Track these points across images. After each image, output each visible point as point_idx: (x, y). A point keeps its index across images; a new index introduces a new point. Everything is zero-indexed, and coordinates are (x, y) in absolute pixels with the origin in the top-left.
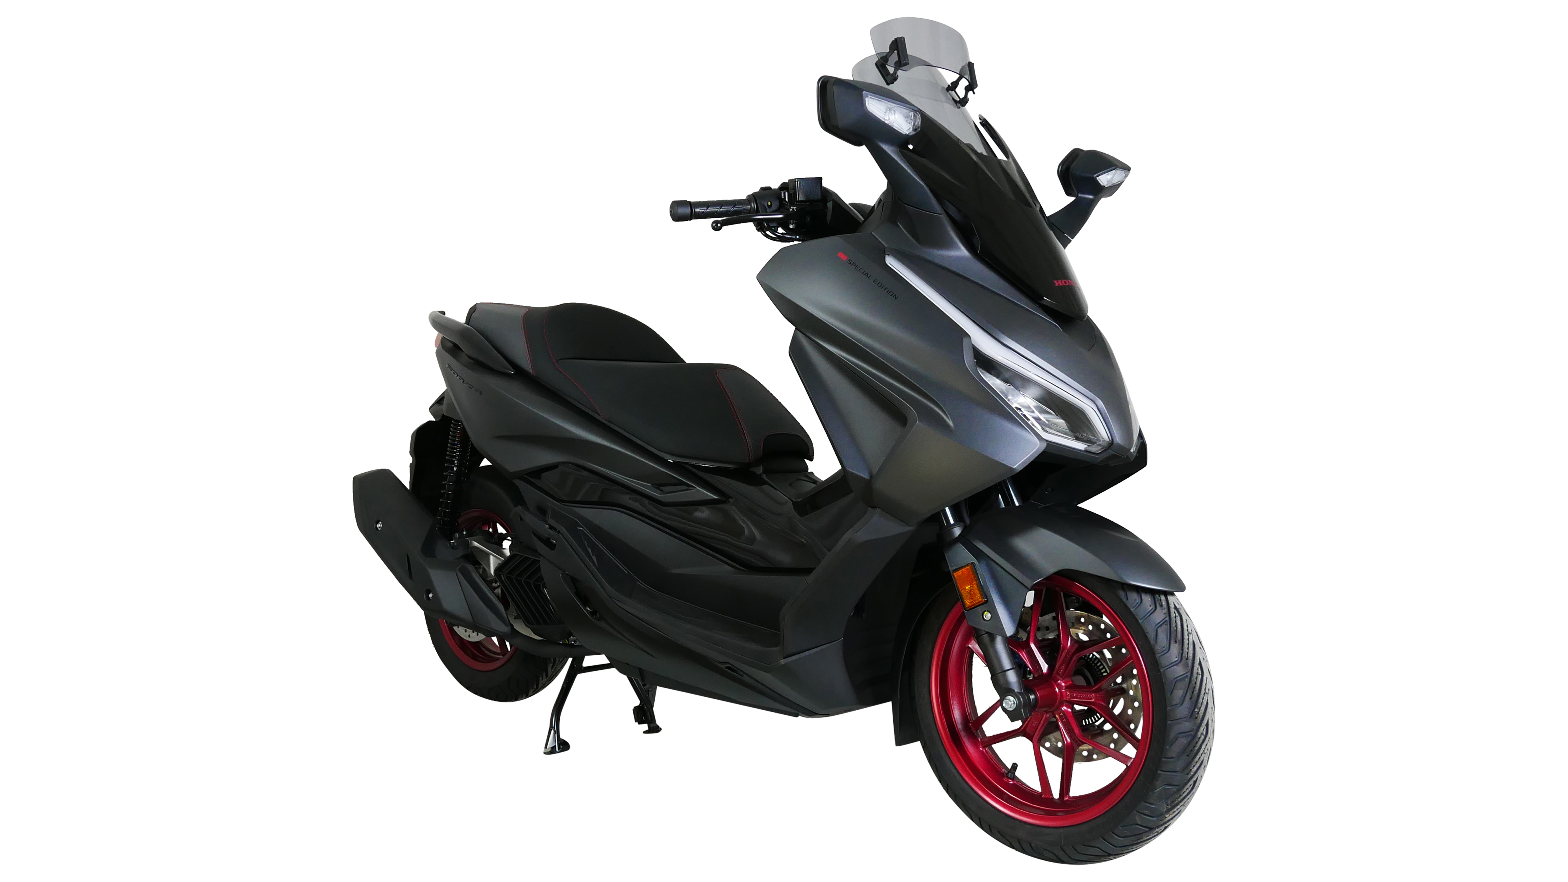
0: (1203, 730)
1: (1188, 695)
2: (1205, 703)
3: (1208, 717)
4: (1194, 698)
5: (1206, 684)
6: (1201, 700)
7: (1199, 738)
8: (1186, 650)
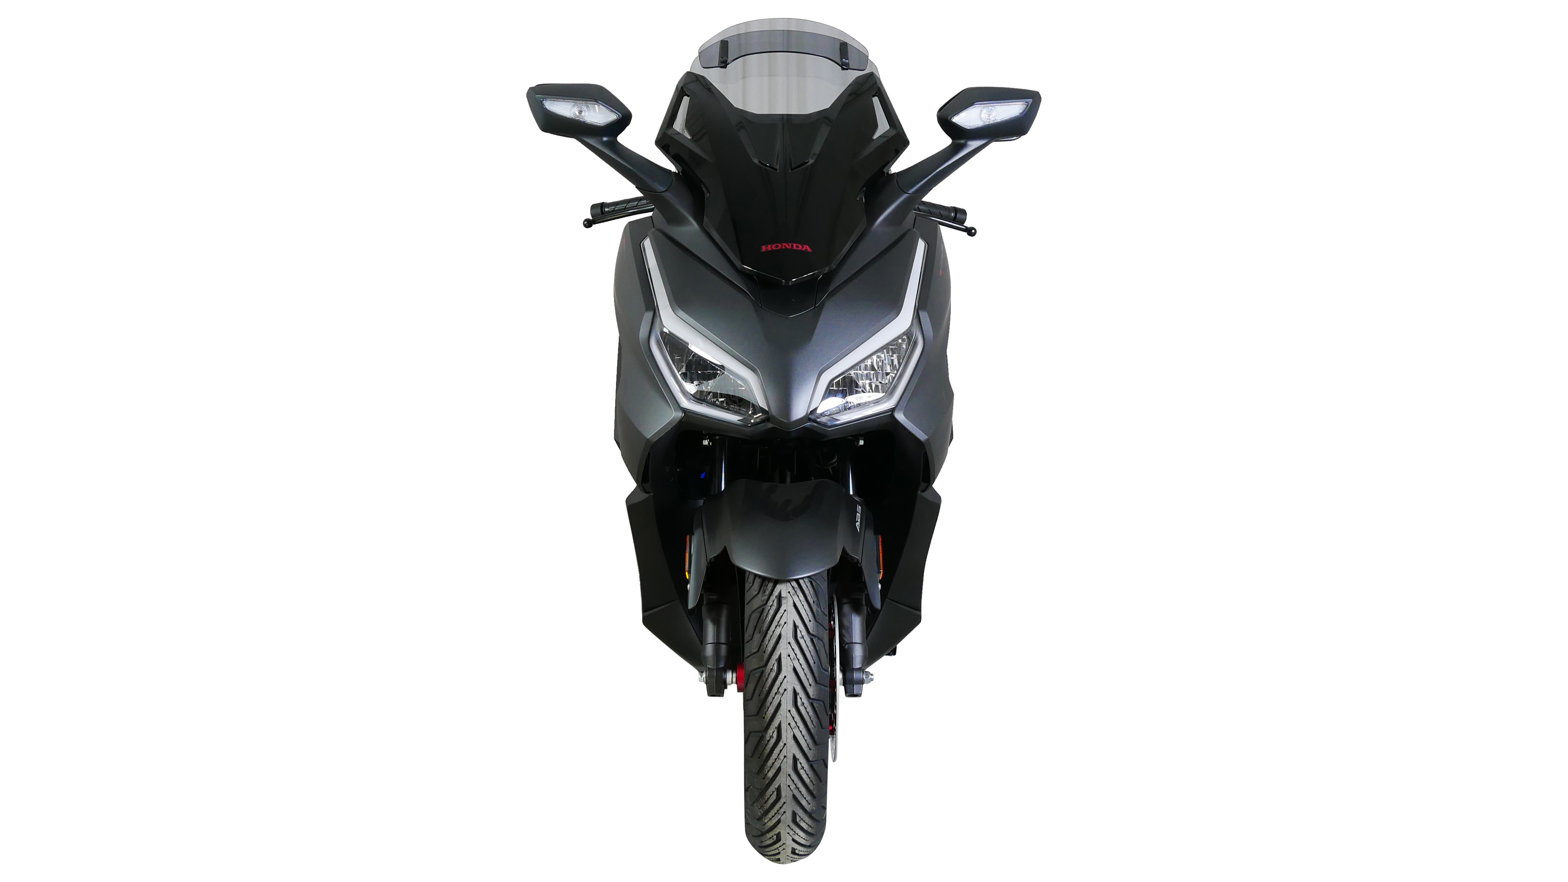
0: (773, 732)
1: (757, 692)
2: (775, 703)
3: (780, 720)
4: (763, 696)
5: (781, 683)
6: (770, 699)
7: (769, 741)
8: (766, 642)
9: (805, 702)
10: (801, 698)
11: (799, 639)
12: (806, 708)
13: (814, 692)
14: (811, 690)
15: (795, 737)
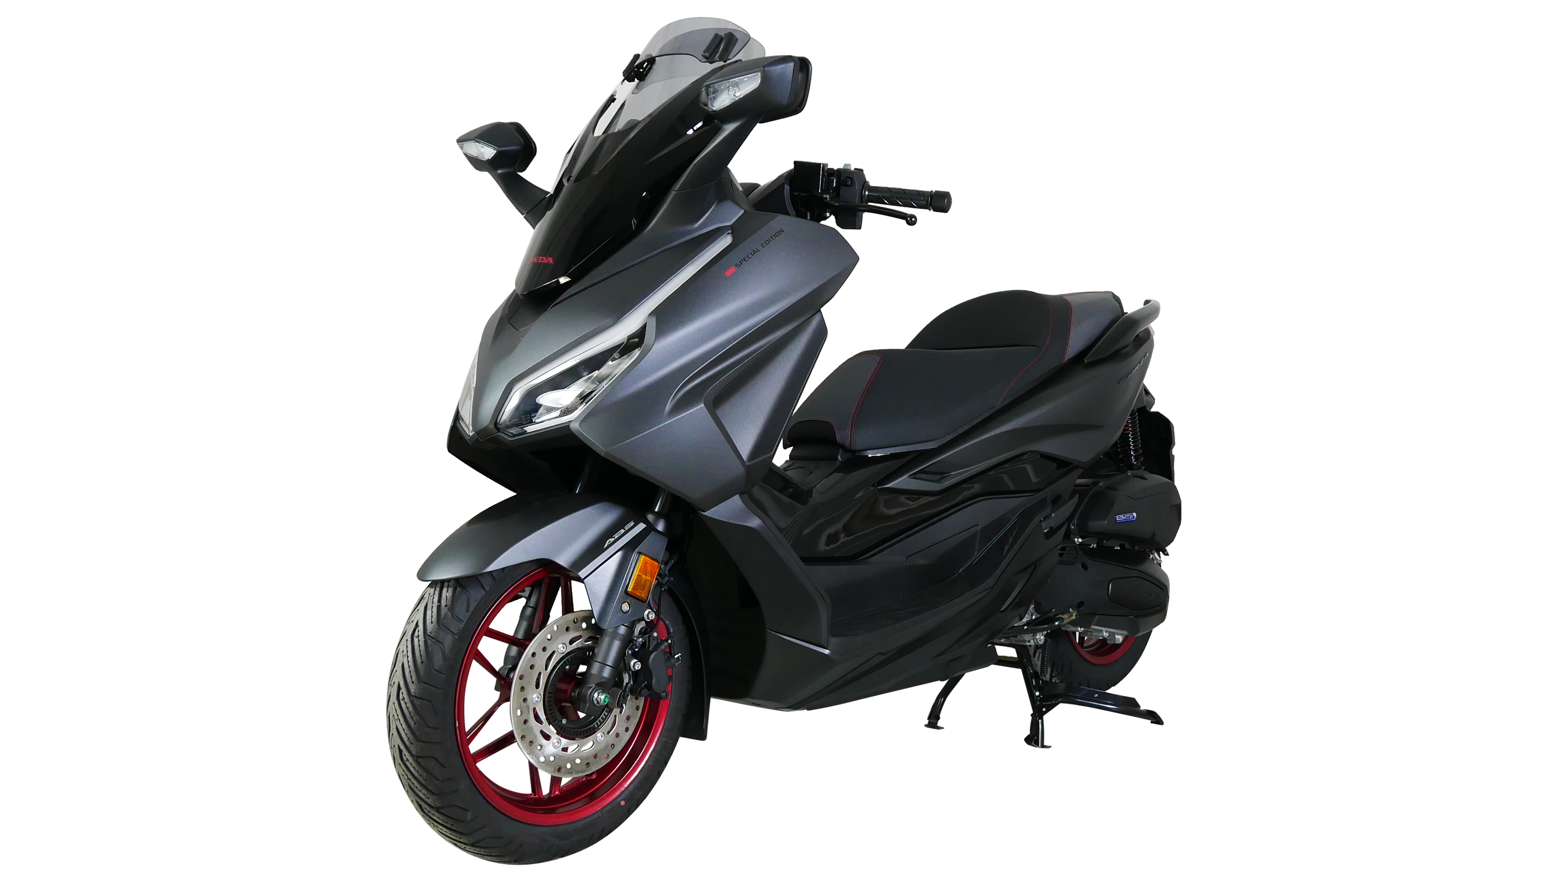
9: (405, 698)
10: (402, 693)
11: (415, 638)
12: (406, 703)
13: (415, 690)
14: (412, 688)
15: (397, 729)
